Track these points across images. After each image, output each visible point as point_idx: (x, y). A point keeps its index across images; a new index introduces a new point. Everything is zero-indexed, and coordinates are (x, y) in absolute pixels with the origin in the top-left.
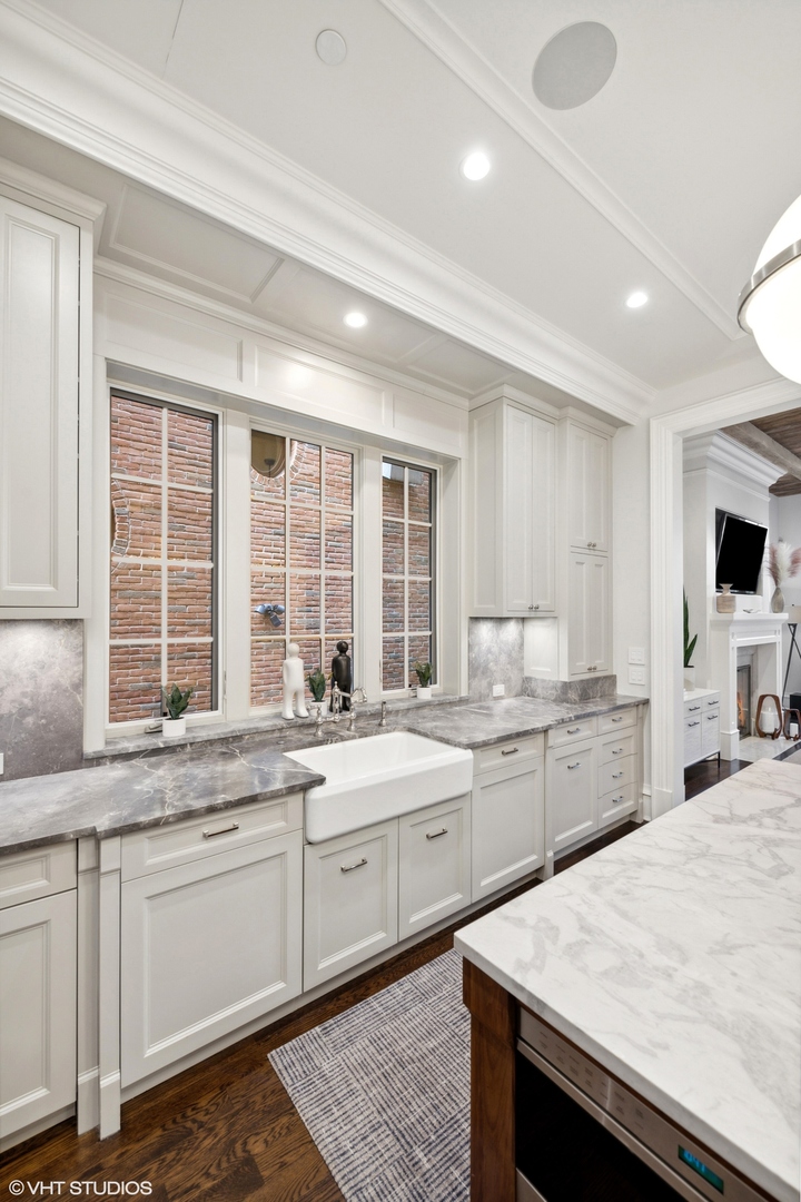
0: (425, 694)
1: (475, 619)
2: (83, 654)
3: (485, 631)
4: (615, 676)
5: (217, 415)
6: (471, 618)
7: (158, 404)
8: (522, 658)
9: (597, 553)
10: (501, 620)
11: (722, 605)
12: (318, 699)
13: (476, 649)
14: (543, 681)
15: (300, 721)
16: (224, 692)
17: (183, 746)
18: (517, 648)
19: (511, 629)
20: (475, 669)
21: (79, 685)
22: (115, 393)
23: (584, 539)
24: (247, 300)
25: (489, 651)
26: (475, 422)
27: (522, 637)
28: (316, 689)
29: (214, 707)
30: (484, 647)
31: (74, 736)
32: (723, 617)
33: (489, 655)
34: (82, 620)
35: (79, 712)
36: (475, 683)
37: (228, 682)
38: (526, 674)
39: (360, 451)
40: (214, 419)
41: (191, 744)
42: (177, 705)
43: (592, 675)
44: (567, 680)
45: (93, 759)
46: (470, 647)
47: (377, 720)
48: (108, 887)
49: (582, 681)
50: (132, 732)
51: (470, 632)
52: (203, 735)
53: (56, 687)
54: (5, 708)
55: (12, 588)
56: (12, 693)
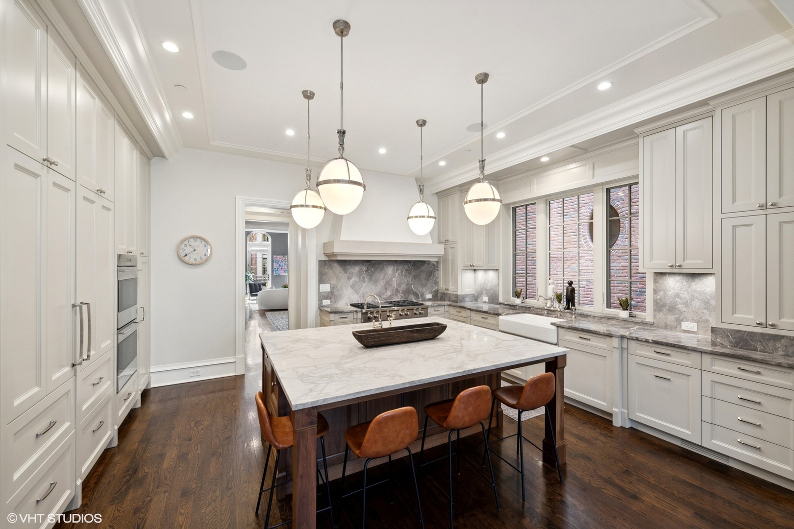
1: (661, 274)
2: (499, 278)
3: (674, 283)
5: (536, 203)
6: (657, 273)
9: (782, 210)
10: (694, 275)
12: (560, 302)
13: (661, 293)
19: (707, 284)
20: (660, 306)
25: (677, 296)
31: (497, 297)
34: (498, 269)
35: (498, 293)
36: (660, 315)
46: (656, 292)
51: (655, 281)
53: (495, 285)
54: (488, 288)
55: (477, 264)
56: (489, 285)
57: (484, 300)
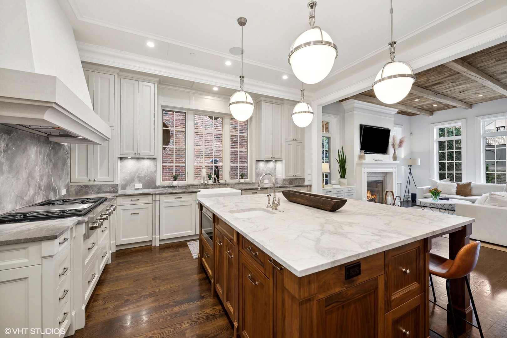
0: (242, 181)
1: (258, 161)
2: (156, 165)
3: (261, 164)
4: (305, 178)
5: (186, 112)
6: (256, 161)
7: (173, 112)
8: (276, 173)
9: (297, 141)
10: (267, 161)
11: (361, 158)
12: (210, 179)
13: (258, 169)
14: (280, 179)
15: (204, 184)
16: (187, 176)
17: (177, 186)
18: (273, 170)
19: (271, 165)
20: (258, 175)
21: (156, 172)
22: (163, 110)
23: (292, 137)
24: (190, 88)
25: (263, 170)
26: (257, 106)
27: (275, 167)
28: (210, 177)
29: (185, 180)
30: (261, 169)
31: (154, 182)
32: (360, 162)
33: (263, 171)
34: (156, 158)
35: (156, 177)
36: (258, 179)
37: (188, 174)
38: (277, 177)
39: (224, 117)
40: (185, 113)
41: (178, 186)
42: (175, 178)
43: (295, 178)
44: (284, 178)
45: (158, 187)
46: (256, 169)
47: (225, 185)
48: (158, 203)
49: (290, 179)
50: (167, 183)
51: (256, 164)
52: (181, 185)
53: (151, 172)
54: (142, 175)
55: (143, 152)
56: (143, 173)
57: (135, 187)
